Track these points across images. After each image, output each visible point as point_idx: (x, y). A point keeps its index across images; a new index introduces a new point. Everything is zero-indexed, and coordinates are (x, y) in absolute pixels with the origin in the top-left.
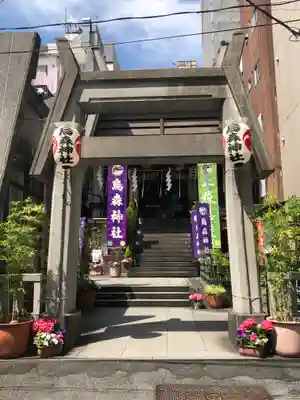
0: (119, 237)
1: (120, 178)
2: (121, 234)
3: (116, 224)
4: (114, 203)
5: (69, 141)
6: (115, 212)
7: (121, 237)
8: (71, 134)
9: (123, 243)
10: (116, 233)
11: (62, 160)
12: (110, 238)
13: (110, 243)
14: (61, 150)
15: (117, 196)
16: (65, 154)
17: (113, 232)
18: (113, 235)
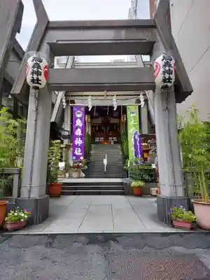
0: (80, 154)
2: (81, 152)
3: (78, 146)
4: (77, 134)
5: (39, 67)
6: (77, 139)
8: (41, 62)
9: (82, 158)
10: (78, 152)
11: (33, 81)
12: (74, 155)
13: (74, 158)
14: (33, 73)
15: (79, 130)
16: (35, 76)
17: (76, 151)
18: (76, 153)
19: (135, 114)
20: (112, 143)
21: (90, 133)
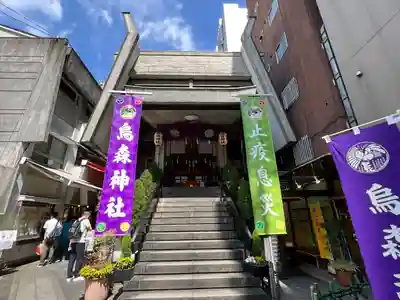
0: (120, 214)
1: (131, 122)
2: (122, 210)
3: (117, 192)
4: (117, 159)
7: (123, 215)
9: (125, 227)
10: (115, 209)
15: (124, 148)
17: (110, 206)
18: (110, 211)
19: (259, 116)
20: (202, 184)
21: (162, 167)
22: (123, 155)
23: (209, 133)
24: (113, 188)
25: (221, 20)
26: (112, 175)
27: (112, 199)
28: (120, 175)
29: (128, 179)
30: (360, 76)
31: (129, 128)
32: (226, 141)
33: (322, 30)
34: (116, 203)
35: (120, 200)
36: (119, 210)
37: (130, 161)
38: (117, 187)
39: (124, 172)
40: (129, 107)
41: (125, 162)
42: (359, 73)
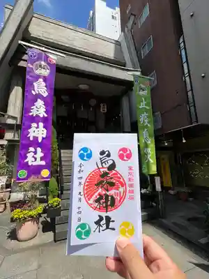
0: (40, 163)
1: (45, 79)
2: (42, 159)
3: (35, 143)
4: (34, 112)
6: (34, 125)
7: (43, 163)
9: (45, 173)
10: (35, 157)
18: (30, 160)
19: (145, 93)
22: (39, 109)
23: (93, 102)
24: (31, 139)
25: (91, 12)
26: (30, 127)
27: (32, 149)
28: (38, 127)
29: (45, 131)
30: (203, 77)
31: (44, 84)
32: (106, 109)
33: (181, 40)
34: (35, 153)
35: (39, 150)
36: (38, 159)
37: (46, 115)
38: (36, 138)
39: (41, 125)
40: (43, 63)
41: (41, 116)
42: (203, 75)
